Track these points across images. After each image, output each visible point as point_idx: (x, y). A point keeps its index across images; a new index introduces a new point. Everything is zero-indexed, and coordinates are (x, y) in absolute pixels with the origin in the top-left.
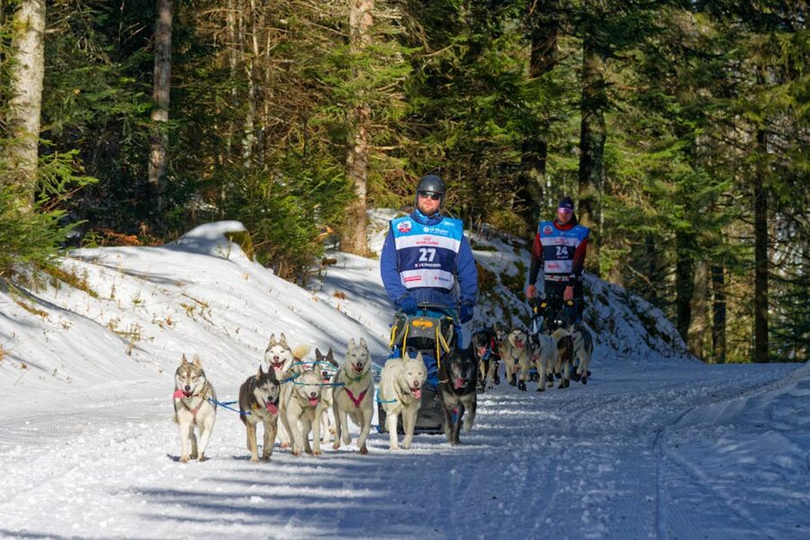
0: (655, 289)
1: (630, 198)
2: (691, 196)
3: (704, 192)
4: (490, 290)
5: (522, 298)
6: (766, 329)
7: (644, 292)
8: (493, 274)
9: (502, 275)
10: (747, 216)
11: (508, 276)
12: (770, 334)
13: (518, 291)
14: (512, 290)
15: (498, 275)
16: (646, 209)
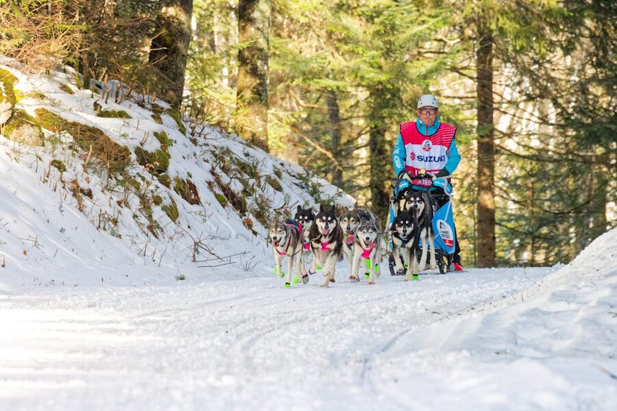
0: (341, 169)
1: (308, 43)
2: (392, 39)
3: (409, 32)
4: (122, 170)
5: (165, 182)
6: (492, 222)
7: (326, 172)
8: (126, 149)
9: (138, 151)
10: (465, 68)
11: (146, 152)
12: (497, 229)
13: (160, 172)
14: (151, 171)
15: (132, 151)
16: (330, 58)
